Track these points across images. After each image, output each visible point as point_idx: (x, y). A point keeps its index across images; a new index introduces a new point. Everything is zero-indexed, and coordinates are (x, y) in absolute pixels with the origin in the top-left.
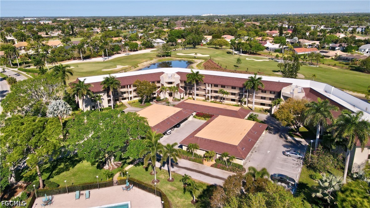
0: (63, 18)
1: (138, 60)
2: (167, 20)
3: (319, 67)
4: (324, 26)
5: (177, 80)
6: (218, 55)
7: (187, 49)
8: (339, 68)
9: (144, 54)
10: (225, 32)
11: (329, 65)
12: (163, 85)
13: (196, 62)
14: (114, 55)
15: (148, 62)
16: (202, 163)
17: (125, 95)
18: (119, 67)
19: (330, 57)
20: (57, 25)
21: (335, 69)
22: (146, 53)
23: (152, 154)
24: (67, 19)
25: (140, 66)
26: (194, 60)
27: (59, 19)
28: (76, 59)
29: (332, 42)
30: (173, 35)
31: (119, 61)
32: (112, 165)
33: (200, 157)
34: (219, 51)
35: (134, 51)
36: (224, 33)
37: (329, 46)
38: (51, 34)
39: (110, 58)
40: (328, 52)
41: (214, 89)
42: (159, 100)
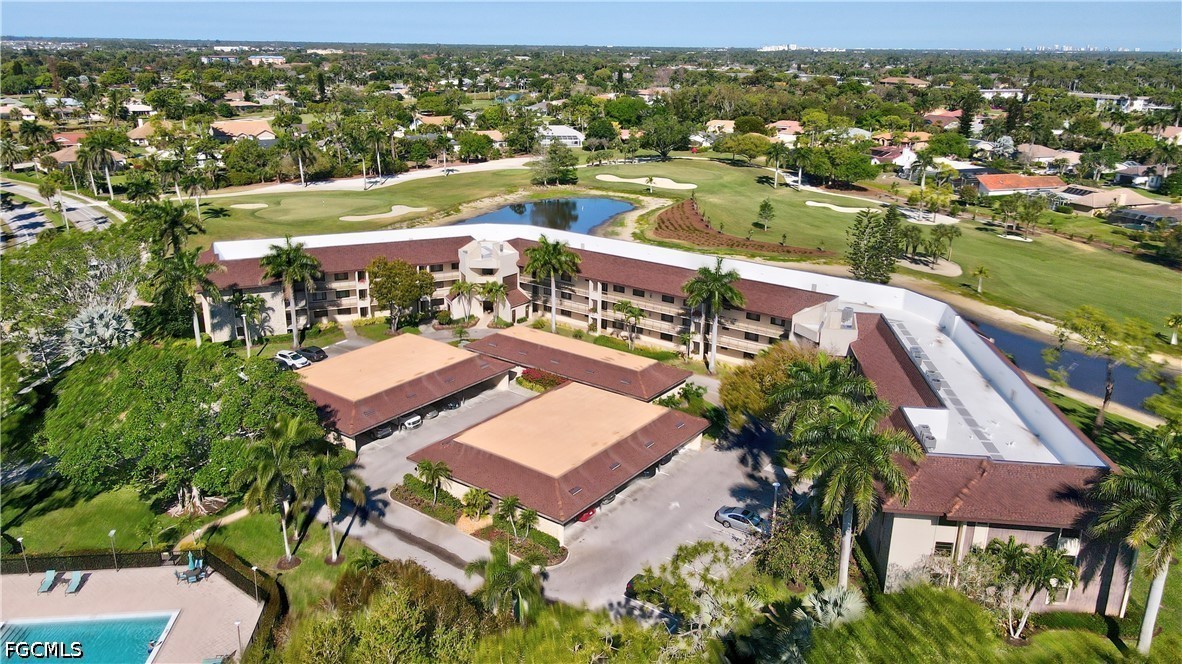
0: (325, 46)
1: (467, 192)
2: (634, 64)
3: (1034, 242)
4: (1147, 98)
5: (508, 263)
6: (726, 187)
7: (640, 161)
8: (1103, 248)
9: (496, 174)
10: (788, 111)
11: (1071, 237)
12: (464, 279)
13: (643, 207)
14: (407, 171)
15: (496, 199)
16: (452, 521)
17: (346, 302)
18: (399, 211)
19: (1093, 211)
20: (294, 69)
21: (1084, 250)
22: (505, 171)
24: (335, 51)
25: (466, 210)
26: (641, 198)
27: (312, 51)
28: (289, 181)
29: (1132, 158)
30: (613, 113)
31: (412, 192)
32: (194, 507)
34: (737, 174)
35: (476, 161)
36: (784, 111)
37: (1112, 171)
38: (260, 100)
39: (391, 182)
40: (1091, 192)
41: (613, 297)
42: (447, 321)
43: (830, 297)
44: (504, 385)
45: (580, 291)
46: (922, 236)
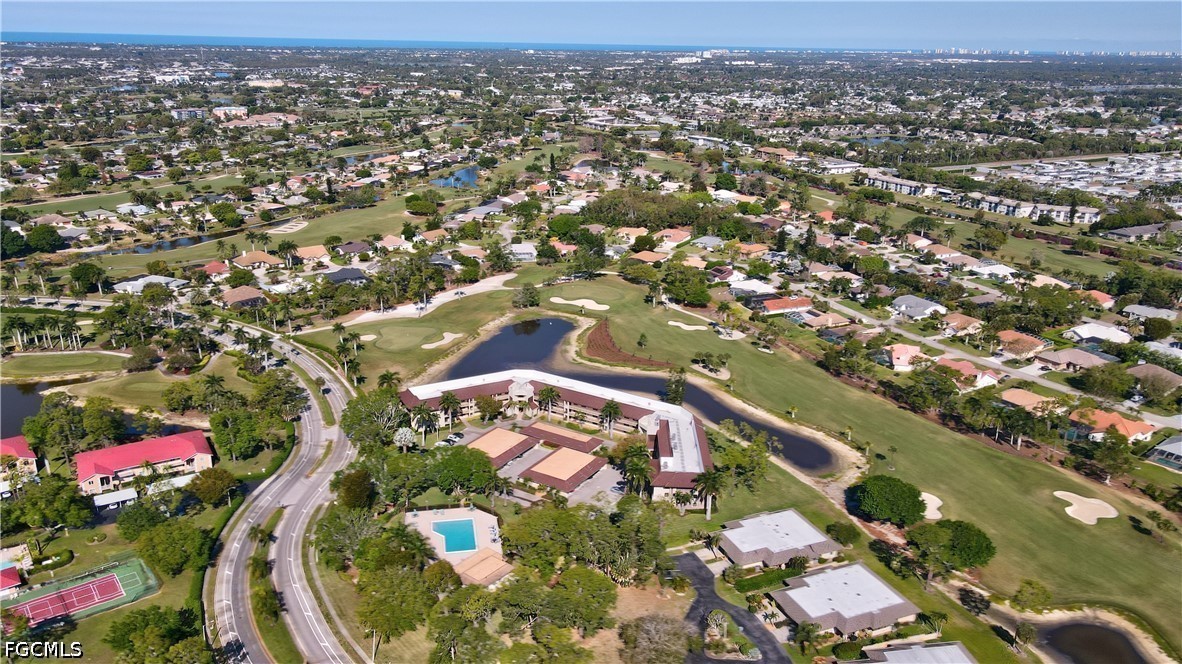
1: (480, 316)
5: (529, 392)
6: (625, 306)
8: (805, 356)
11: (795, 347)
12: (511, 398)
13: (580, 326)
14: (434, 294)
15: (496, 322)
16: (534, 494)
17: (465, 411)
18: (448, 337)
23: (492, 485)
25: (482, 333)
28: (370, 309)
30: (554, 228)
31: (447, 316)
32: (458, 492)
33: (534, 489)
35: (473, 281)
41: (573, 407)
42: (505, 417)
43: (652, 412)
44: (537, 447)
45: (560, 404)
46: (713, 359)
